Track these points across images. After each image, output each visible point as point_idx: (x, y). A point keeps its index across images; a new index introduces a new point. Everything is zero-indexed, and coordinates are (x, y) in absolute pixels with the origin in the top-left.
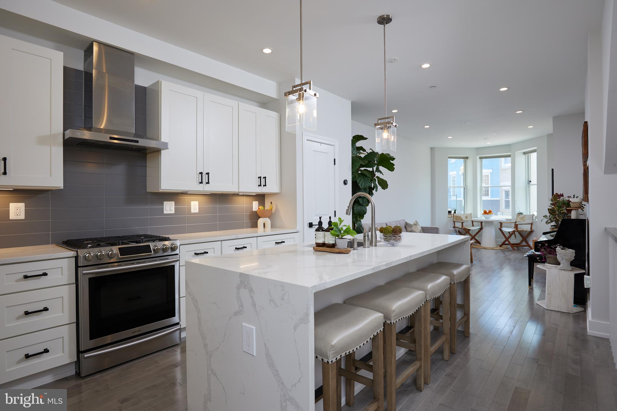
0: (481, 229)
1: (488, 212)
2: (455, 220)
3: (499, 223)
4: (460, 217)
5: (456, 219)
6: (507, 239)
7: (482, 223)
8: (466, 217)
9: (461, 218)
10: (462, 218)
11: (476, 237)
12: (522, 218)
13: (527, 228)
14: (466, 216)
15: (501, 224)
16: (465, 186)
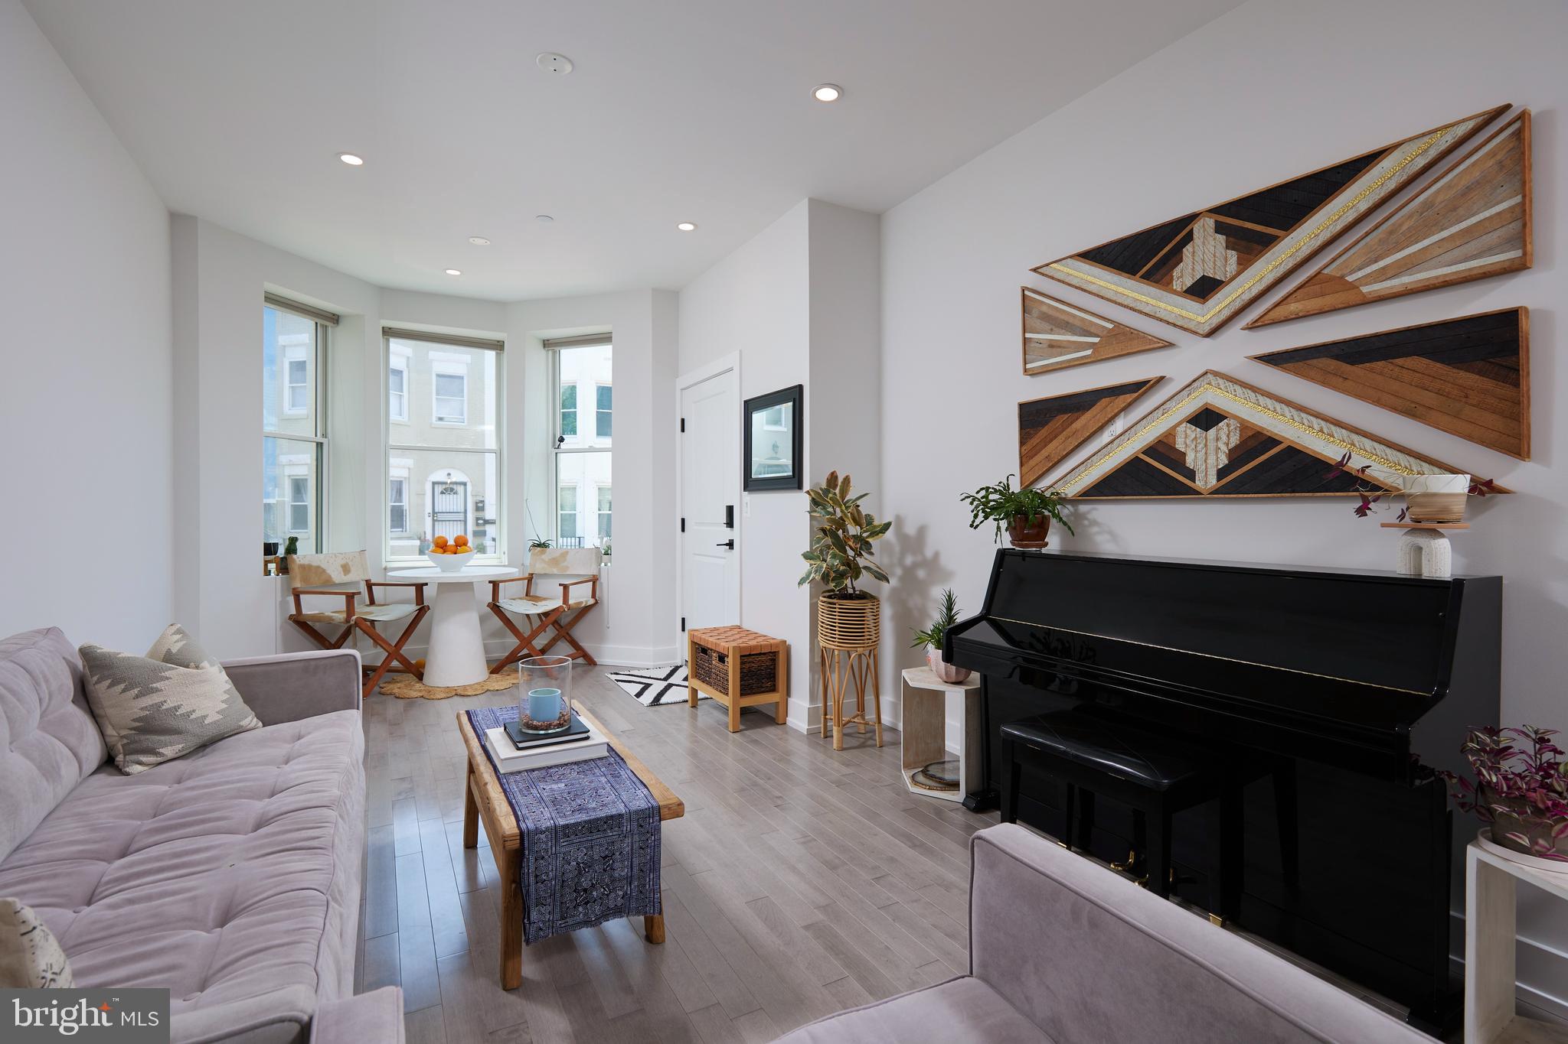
0: (422, 610)
1: (451, 542)
2: (298, 584)
3: (490, 582)
4: (319, 567)
5: (305, 580)
6: (526, 642)
7: (420, 587)
8: (346, 569)
9: (324, 571)
10: (328, 572)
11: (407, 649)
12: (555, 562)
13: (580, 595)
14: (343, 562)
15: (495, 585)
16: (325, 435)
